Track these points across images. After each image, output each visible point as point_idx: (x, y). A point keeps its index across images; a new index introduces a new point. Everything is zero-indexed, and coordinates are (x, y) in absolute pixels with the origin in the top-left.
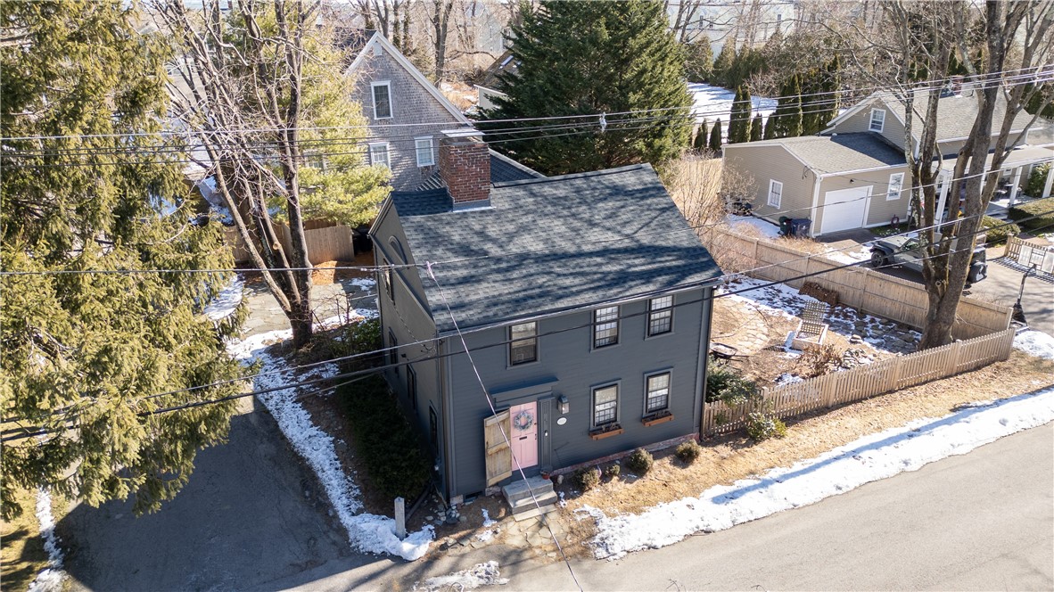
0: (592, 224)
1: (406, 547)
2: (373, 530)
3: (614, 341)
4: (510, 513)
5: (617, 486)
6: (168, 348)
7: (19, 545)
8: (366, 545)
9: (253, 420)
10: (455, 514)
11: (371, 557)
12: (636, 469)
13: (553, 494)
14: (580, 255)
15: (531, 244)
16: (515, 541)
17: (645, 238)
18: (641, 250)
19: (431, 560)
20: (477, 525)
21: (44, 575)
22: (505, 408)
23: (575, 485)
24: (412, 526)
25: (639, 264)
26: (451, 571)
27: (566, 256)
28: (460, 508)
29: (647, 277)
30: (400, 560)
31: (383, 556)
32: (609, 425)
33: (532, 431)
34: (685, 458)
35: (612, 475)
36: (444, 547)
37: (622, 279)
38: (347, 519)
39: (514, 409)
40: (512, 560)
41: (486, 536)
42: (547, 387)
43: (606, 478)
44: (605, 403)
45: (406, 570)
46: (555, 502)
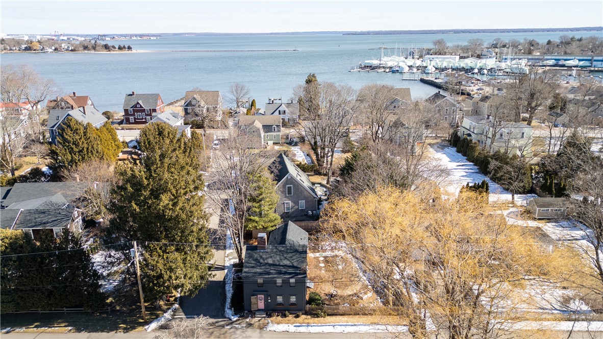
0: (286, 258)
1: (232, 317)
2: (229, 312)
3: (281, 286)
4: (255, 317)
5: (279, 318)
6: (199, 271)
7: (174, 298)
8: (226, 315)
9: (222, 283)
10: (245, 314)
11: (226, 318)
12: (284, 316)
13: (265, 316)
14: (279, 265)
15: (270, 261)
16: (252, 323)
17: (295, 264)
18: (293, 267)
19: (236, 321)
20: (247, 317)
21: (176, 305)
22: (257, 295)
23: (270, 316)
24: (236, 314)
25: (291, 270)
26: (239, 324)
27: (276, 265)
28: (246, 313)
29: (290, 274)
30: (230, 319)
31: (228, 318)
32: (280, 304)
33: (263, 301)
34: (297, 316)
35: (279, 315)
36: (239, 320)
37: (285, 273)
38: (226, 309)
39: (259, 296)
40: (250, 325)
41: (248, 320)
42: (266, 293)
43: (278, 316)
44: (280, 299)
45: (231, 321)
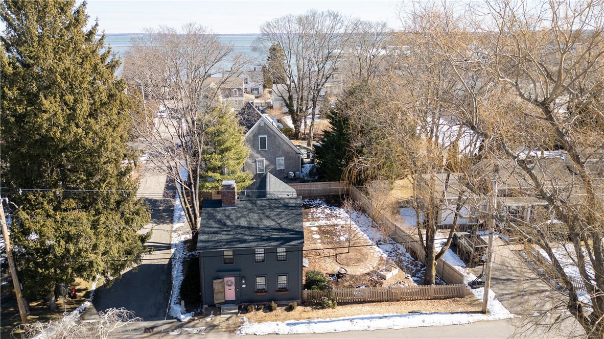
0: (268, 217)
1: (182, 316)
2: (177, 309)
3: (263, 261)
4: (220, 314)
5: (261, 313)
7: (84, 292)
8: (172, 314)
10: (203, 311)
11: (172, 318)
12: (269, 309)
13: (237, 311)
14: (258, 228)
15: (243, 222)
16: (216, 323)
17: (285, 225)
18: (281, 229)
19: (189, 322)
20: (207, 315)
21: (86, 303)
22: (223, 278)
23: (245, 310)
24: (188, 311)
25: (276, 235)
26: (193, 326)
27: (253, 228)
28: (206, 309)
29: (276, 239)
30: (179, 320)
31: (176, 318)
32: (261, 291)
33: (233, 287)
35: (260, 309)
36: (194, 320)
37: (269, 239)
38: (172, 305)
39: (226, 279)
40: (212, 327)
41: (208, 319)
42: (237, 273)
43: (258, 309)
44: (260, 282)
45: (181, 323)
46: (236, 314)
